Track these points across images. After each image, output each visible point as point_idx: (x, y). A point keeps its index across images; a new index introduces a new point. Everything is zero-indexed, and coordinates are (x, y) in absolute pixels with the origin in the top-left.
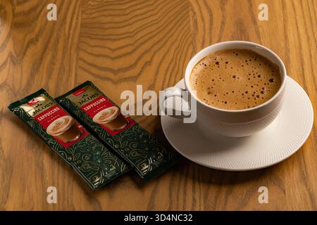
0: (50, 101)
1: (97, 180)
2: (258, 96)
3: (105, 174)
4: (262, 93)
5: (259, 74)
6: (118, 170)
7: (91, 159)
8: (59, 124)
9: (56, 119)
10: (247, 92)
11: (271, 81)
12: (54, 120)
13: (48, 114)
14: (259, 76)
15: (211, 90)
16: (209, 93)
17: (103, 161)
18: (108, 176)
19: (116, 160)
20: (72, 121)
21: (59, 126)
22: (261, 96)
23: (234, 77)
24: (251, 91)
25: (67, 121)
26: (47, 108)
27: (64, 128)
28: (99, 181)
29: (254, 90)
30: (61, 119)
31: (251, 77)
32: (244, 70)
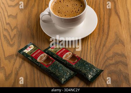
0: (36, 48)
1: (63, 79)
2: (77, 12)
3: (66, 77)
4: (79, 11)
5: (76, 4)
6: (70, 74)
7: (59, 71)
8: (41, 57)
9: (40, 55)
10: (73, 11)
11: (81, 6)
12: (39, 56)
13: (36, 53)
14: (77, 5)
15: (59, 11)
16: (59, 13)
17: (64, 72)
18: (67, 77)
19: (69, 70)
20: (47, 56)
21: (42, 58)
22: (78, 12)
23: (67, 6)
24: (74, 11)
25: (45, 56)
26: (35, 51)
27: (44, 58)
28: (64, 80)
29: (75, 10)
30: (42, 55)
31: (74, 5)
32: (71, 3)
